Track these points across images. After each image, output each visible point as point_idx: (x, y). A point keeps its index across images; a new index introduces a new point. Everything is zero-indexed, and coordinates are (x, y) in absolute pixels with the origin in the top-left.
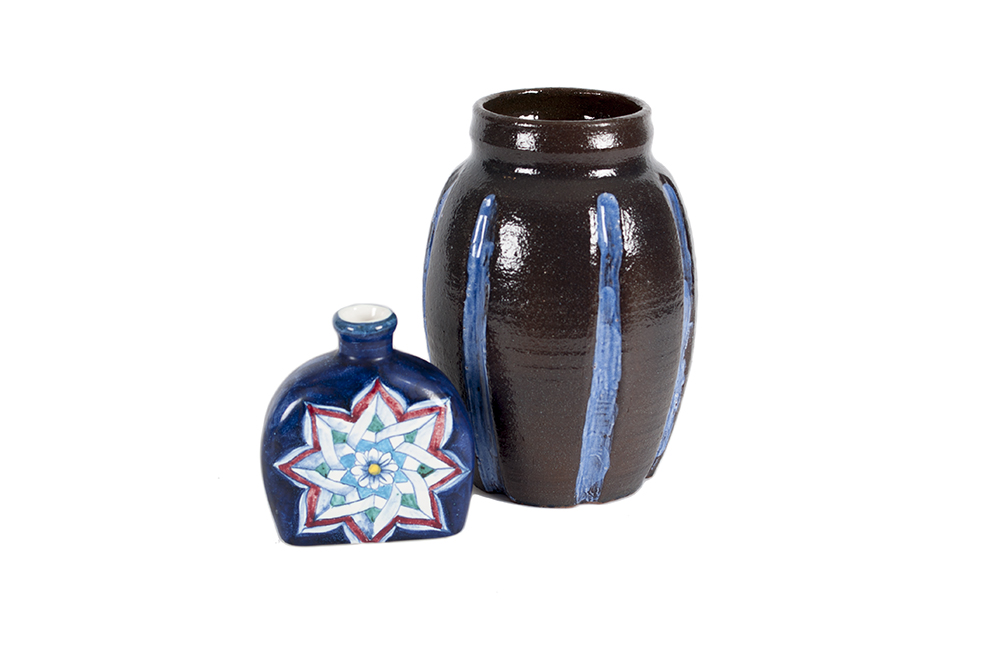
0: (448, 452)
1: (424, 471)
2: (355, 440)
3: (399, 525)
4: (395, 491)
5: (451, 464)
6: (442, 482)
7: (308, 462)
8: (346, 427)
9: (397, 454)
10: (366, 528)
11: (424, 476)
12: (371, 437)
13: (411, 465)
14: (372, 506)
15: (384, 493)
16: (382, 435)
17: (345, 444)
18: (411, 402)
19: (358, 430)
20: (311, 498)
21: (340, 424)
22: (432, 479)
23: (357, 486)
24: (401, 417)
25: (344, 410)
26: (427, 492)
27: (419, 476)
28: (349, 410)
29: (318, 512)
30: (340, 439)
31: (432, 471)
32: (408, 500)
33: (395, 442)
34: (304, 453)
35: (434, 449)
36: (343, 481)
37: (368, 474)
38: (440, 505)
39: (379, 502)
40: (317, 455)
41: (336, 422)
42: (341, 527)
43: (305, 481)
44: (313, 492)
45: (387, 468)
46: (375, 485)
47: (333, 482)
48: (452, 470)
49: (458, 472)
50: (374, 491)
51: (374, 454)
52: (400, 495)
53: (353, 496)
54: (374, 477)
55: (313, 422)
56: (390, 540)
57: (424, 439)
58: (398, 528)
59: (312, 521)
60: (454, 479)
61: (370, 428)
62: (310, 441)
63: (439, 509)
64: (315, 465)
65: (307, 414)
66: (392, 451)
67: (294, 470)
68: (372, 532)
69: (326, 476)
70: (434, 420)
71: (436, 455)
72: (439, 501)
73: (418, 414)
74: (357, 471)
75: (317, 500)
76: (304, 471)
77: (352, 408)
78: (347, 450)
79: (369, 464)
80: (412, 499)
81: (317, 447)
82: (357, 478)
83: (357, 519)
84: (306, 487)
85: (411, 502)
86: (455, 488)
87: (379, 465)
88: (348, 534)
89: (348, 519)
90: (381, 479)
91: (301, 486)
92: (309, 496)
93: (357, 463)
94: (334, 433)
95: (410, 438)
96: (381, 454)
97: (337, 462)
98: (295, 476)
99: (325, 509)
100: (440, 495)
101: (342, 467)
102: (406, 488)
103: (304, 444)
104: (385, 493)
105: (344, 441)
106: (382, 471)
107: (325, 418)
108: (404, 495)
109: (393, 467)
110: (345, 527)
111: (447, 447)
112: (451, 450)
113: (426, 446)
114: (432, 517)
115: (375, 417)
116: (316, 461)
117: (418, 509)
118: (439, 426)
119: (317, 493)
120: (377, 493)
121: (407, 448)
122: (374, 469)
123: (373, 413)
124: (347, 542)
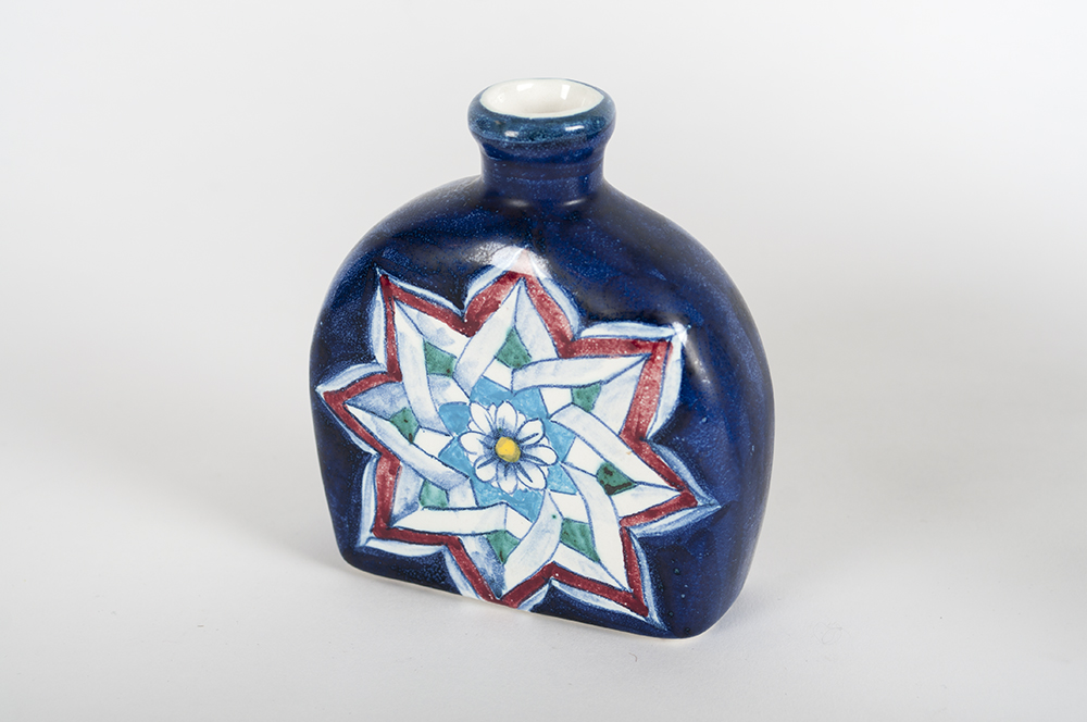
0: (664, 450)
1: (612, 481)
2: (471, 376)
3: (556, 584)
4: (548, 510)
5: (672, 479)
6: (652, 513)
7: (375, 399)
8: (453, 342)
9: (556, 429)
10: (490, 572)
11: (610, 491)
12: (501, 375)
13: (583, 459)
14: (500, 527)
15: (527, 505)
16: (526, 378)
17: (447, 379)
18: (590, 318)
19: (477, 354)
20: (383, 478)
21: (440, 331)
22: (630, 503)
23: (471, 477)
24: (568, 348)
25: (449, 304)
26: (617, 528)
27: (601, 489)
28: (461, 307)
29: (397, 509)
30: (440, 366)
31: (629, 484)
32: (575, 535)
33: (555, 399)
34: (370, 377)
35: (633, 435)
36: (443, 457)
37: (494, 457)
38: (644, 563)
39: (516, 524)
40: (393, 389)
41: (434, 325)
42: (439, 556)
43: (371, 439)
44: (385, 466)
45: (534, 452)
46: (508, 484)
47: (423, 453)
48: (671, 494)
49: (686, 501)
50: (506, 496)
51: (508, 415)
52: (559, 520)
53: (462, 496)
54: (507, 466)
55: (389, 316)
56: (537, 609)
57: (614, 406)
58: (553, 590)
59: (386, 526)
60: (678, 515)
61: (502, 357)
62: (380, 355)
63: (641, 574)
64: (391, 411)
65: (379, 296)
66: (545, 418)
67: (350, 409)
68: (502, 584)
69: (411, 439)
70: (636, 371)
71: (638, 451)
72: (642, 555)
73: (603, 348)
74: (473, 444)
75: (394, 485)
76: (369, 416)
77: (466, 303)
78: (454, 394)
79: (498, 434)
80: (583, 535)
81: (394, 373)
82: (472, 458)
83: (472, 546)
84: (373, 452)
85: (582, 541)
86: (678, 534)
87: (518, 442)
88: (455, 574)
89: (452, 542)
90: (520, 475)
91: (364, 447)
92: (380, 472)
93: (472, 426)
94: (429, 348)
95: (585, 397)
96: (522, 418)
97: (435, 413)
98: (354, 423)
99: (410, 508)
100: (646, 541)
101: (441, 426)
102: (572, 508)
103: (369, 358)
104: (528, 507)
105: (449, 373)
106: (523, 456)
107: (413, 312)
108: (567, 521)
109: (547, 455)
110: (448, 558)
111: (664, 437)
112: (672, 447)
113: (618, 425)
114: (626, 586)
115: (513, 334)
116: (392, 401)
117: (596, 559)
118: (647, 388)
119: (395, 470)
120: (509, 502)
121: (574, 419)
122: (507, 448)
123: (508, 324)
124: (451, 588)
